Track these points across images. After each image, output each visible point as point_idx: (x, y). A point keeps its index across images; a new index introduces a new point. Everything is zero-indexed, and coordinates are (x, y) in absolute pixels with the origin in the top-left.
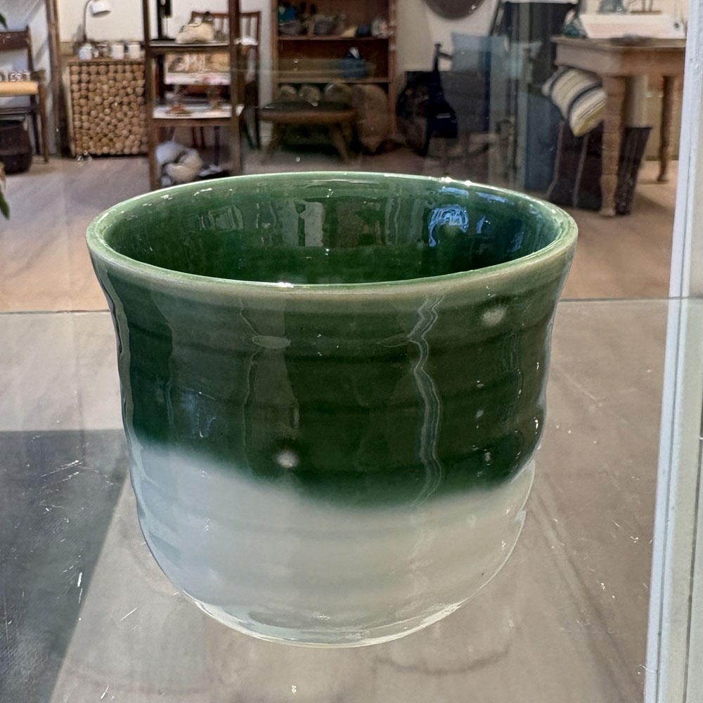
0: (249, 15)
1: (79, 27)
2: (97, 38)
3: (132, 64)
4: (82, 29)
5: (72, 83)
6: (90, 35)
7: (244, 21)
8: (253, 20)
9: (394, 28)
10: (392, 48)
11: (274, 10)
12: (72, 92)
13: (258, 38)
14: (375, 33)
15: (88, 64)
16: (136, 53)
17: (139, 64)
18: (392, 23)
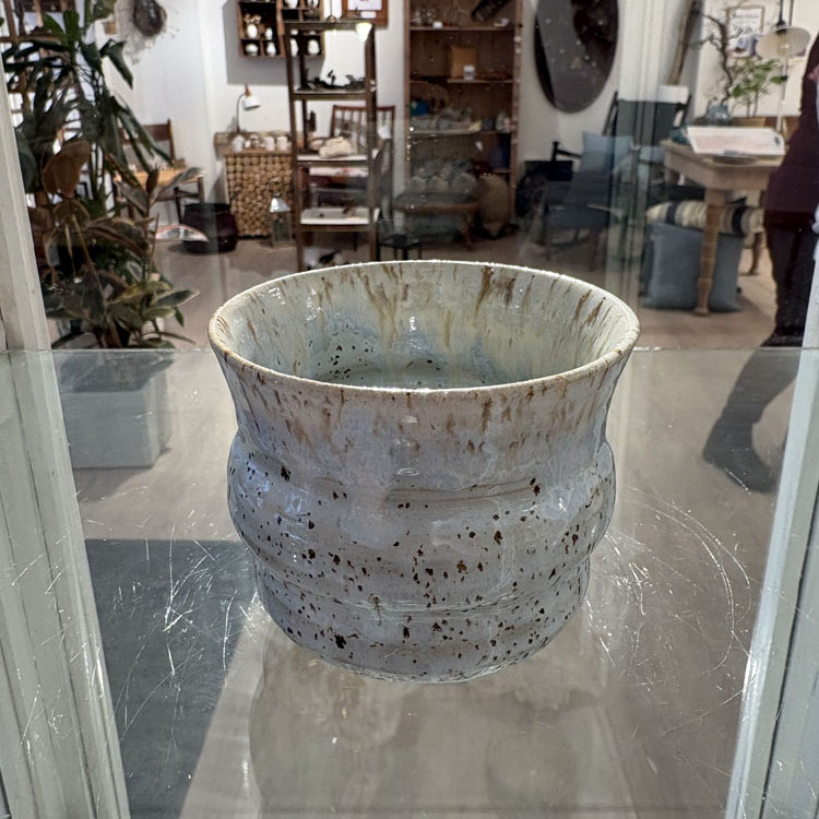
0: (384, 109)
1: (233, 119)
2: (249, 129)
3: (280, 156)
4: (236, 121)
5: (228, 173)
6: (242, 127)
7: (380, 114)
8: (388, 114)
9: (516, 123)
10: (514, 141)
11: (407, 106)
12: (229, 180)
13: (392, 132)
14: (499, 127)
15: (242, 156)
16: (284, 145)
17: (287, 156)
18: (515, 119)
